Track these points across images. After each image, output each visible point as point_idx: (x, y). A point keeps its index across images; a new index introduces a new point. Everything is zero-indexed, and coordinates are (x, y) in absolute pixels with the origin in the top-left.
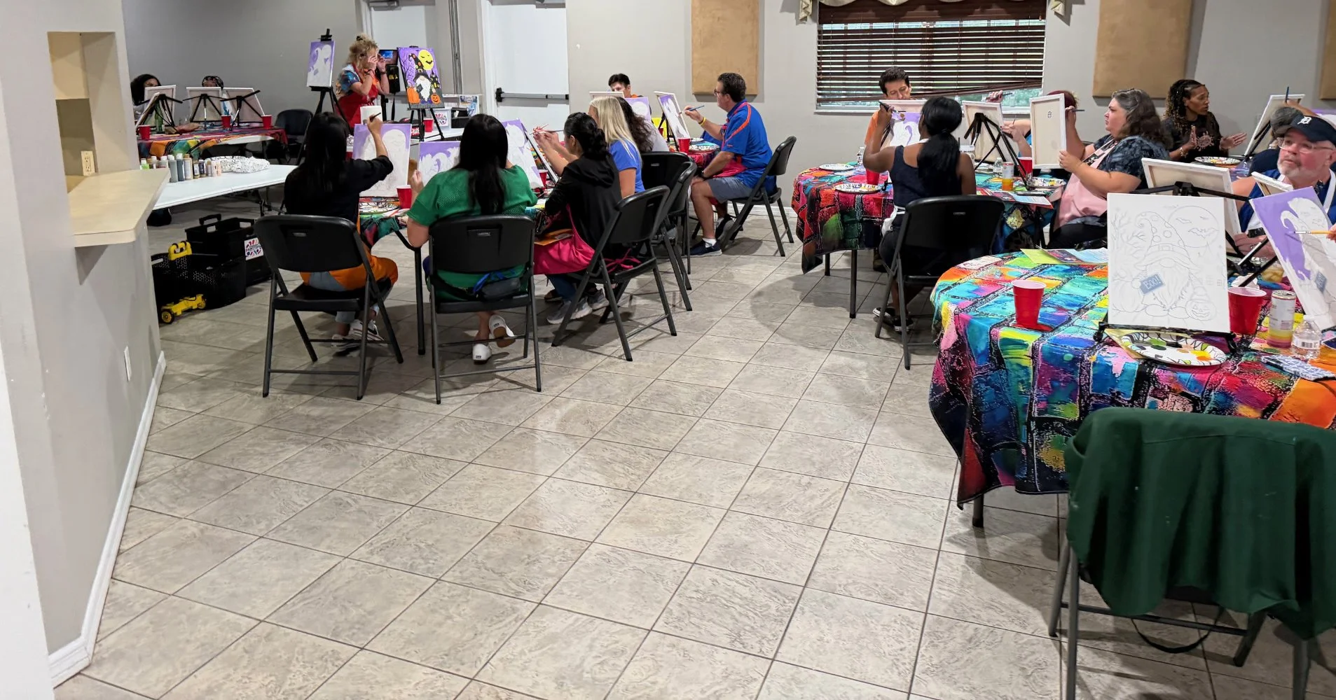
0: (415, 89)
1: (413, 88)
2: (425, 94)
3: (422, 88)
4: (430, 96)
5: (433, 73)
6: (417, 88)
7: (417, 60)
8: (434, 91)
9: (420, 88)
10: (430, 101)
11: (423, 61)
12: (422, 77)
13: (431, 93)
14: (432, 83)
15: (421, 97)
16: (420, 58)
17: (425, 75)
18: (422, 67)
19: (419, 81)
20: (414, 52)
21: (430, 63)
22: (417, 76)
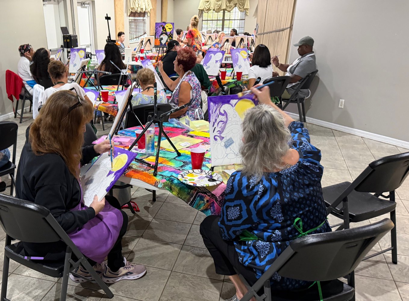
0: (159, 39)
1: (158, 39)
2: (163, 42)
5: (170, 33)
7: (164, 28)
9: (162, 39)
10: (165, 44)
11: (167, 28)
12: (164, 35)
14: (169, 37)
15: (161, 43)
16: (165, 27)
17: (166, 34)
18: (166, 30)
19: (162, 36)
20: (163, 24)
21: (170, 29)
22: (162, 34)
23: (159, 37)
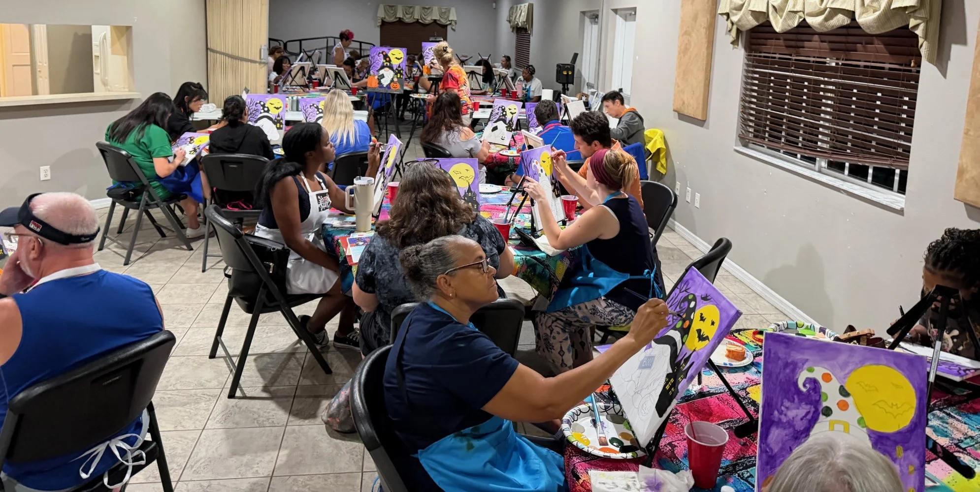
2: (385, 82)
3: (384, 77)
4: (390, 84)
5: (399, 67)
6: (379, 76)
7: (386, 56)
8: (395, 80)
10: (388, 86)
11: (392, 58)
12: (387, 69)
13: (392, 81)
14: (396, 74)
15: (380, 83)
16: (390, 55)
17: (391, 68)
18: (390, 61)
19: (382, 72)
20: (386, 50)
21: (399, 59)
22: (383, 67)
23: (376, 72)
